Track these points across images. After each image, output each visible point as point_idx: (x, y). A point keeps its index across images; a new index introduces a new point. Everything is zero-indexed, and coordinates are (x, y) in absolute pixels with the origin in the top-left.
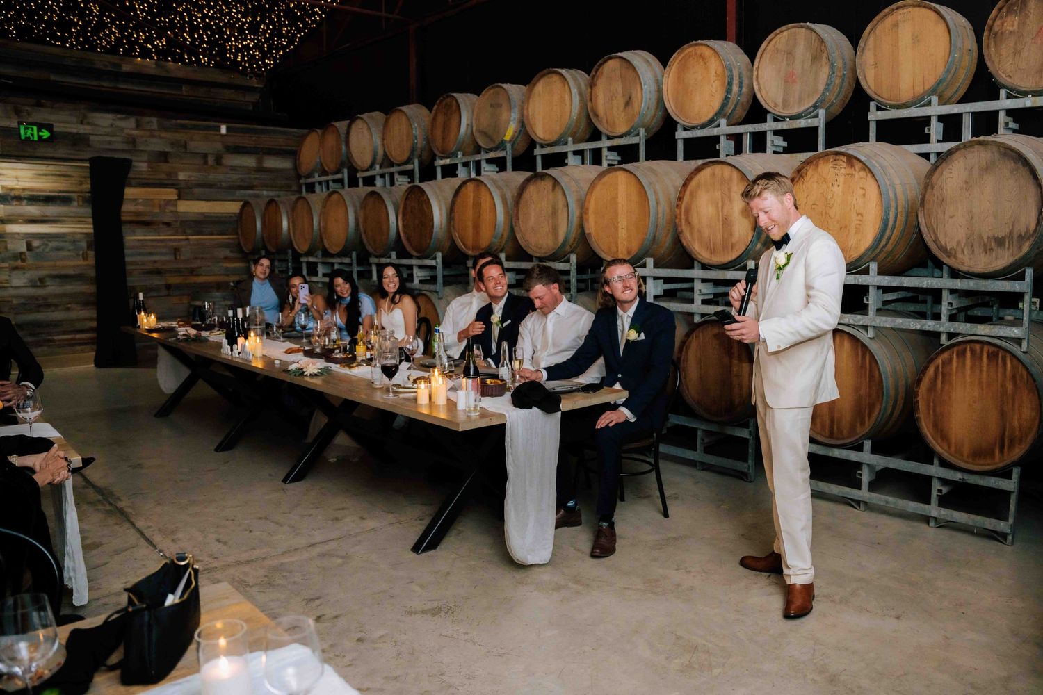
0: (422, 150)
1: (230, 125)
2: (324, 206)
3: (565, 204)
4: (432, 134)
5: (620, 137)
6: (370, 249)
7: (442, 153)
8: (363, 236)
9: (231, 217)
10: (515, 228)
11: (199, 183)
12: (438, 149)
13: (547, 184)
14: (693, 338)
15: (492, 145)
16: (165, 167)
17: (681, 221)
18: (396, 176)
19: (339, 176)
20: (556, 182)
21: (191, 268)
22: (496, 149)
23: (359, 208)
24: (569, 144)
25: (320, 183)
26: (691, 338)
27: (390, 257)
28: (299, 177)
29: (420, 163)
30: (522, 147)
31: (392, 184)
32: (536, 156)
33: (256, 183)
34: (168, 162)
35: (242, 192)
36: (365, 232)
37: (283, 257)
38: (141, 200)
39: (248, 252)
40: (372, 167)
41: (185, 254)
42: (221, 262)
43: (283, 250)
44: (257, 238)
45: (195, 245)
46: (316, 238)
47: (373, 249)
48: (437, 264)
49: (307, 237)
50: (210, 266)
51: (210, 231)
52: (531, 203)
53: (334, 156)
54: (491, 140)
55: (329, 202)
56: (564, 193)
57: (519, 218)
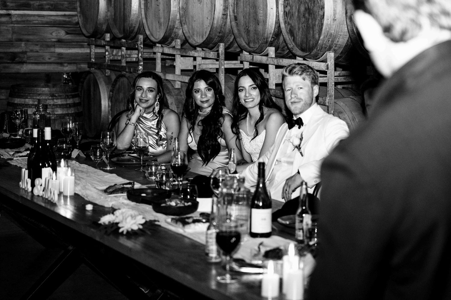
6: (241, 42)
27: (267, 55)
37: (131, 44)
39: (87, 34)
42: (54, 46)
43: (133, 35)
44: (99, 17)
45: (18, 22)
46: (175, 22)
47: (246, 42)
48: (328, 69)
49: (162, 20)
50: (37, 52)
51: (39, 5)
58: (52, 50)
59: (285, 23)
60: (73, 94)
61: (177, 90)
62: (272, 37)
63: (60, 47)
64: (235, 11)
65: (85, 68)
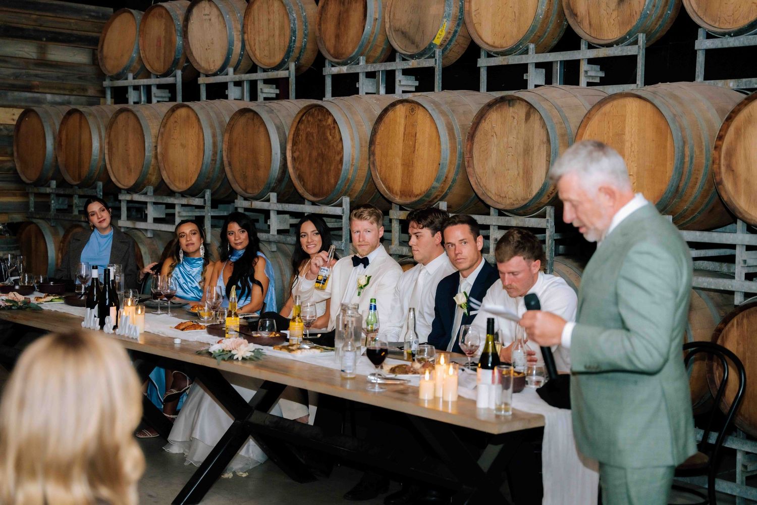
0: (302, 50)
2: (164, 125)
3: (545, 140)
4: (320, 29)
5: (609, 45)
6: (236, 187)
7: (336, 58)
8: (227, 169)
10: (469, 170)
12: (329, 52)
13: (519, 111)
14: (733, 325)
15: (412, 50)
17: (720, 168)
18: (260, 85)
19: (169, 80)
20: (530, 109)
22: (420, 55)
23: (218, 131)
24: (530, 52)
25: (136, 88)
26: (729, 325)
27: (268, 200)
28: (101, 76)
29: (297, 69)
30: (456, 53)
31: (254, 97)
32: (479, 68)
33: (36, 82)
35: (16, 93)
36: (230, 164)
37: (88, 191)
39: (28, 182)
40: (222, 70)
43: (91, 182)
44: (46, 163)
46: (148, 168)
47: (241, 188)
48: (343, 213)
49: (133, 166)
52: (493, 136)
53: (163, 51)
54: (413, 43)
55: (172, 119)
56: (544, 125)
57: (474, 155)
59: (294, 168)
61: (149, 239)
62: (275, 183)
64: (229, 156)
65: (18, 218)
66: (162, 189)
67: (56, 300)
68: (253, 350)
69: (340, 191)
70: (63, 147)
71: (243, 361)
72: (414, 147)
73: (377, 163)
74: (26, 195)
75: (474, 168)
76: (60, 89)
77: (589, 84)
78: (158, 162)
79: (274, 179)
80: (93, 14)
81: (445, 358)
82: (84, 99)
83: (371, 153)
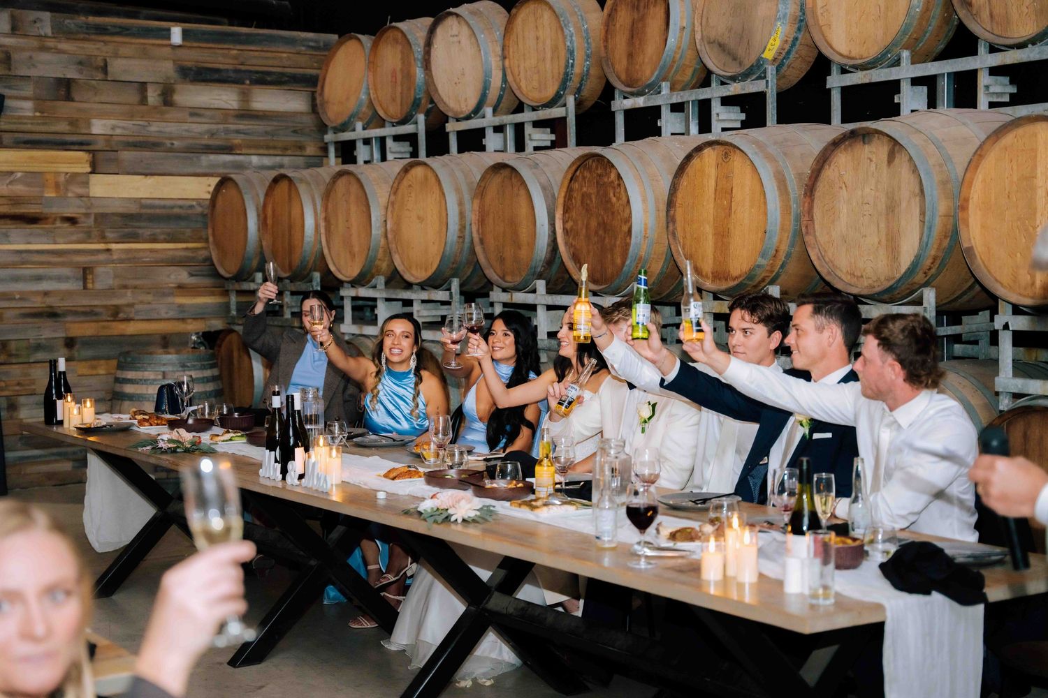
0: (584, 77)
1: (188, 26)
2: (395, 190)
3: (917, 190)
4: (606, 47)
5: (1021, 46)
6: (492, 275)
7: (629, 86)
8: (478, 249)
9: (191, 207)
10: (808, 239)
11: (131, 140)
12: (619, 78)
13: (877, 151)
15: (733, 70)
16: (65, 109)
18: (528, 129)
19: (408, 129)
20: (895, 146)
21: (116, 306)
22: (745, 76)
23: (467, 197)
24: (904, 63)
25: (367, 142)
27: (534, 291)
28: (322, 128)
29: (579, 104)
30: (797, 70)
31: (520, 146)
32: (830, 90)
33: (237, 140)
34: (73, 100)
35: (212, 157)
36: (482, 241)
37: (301, 286)
38: (19, 175)
39: (227, 275)
40: (477, 111)
41: (104, 278)
42: (171, 294)
43: (306, 273)
44: (248, 249)
45: (121, 261)
46: (377, 251)
47: (498, 275)
49: (356, 249)
50: (149, 303)
51: (151, 235)
52: (841, 188)
53: (399, 89)
54: (735, 59)
55: (405, 183)
56: (915, 170)
57: (815, 217)
58: (170, 299)
59: (566, 243)
60: (211, 362)
62: (543, 266)
63: (182, 296)
64: (480, 231)
65: (217, 324)
66: (395, 279)
67: (236, 438)
68: (478, 508)
69: (629, 275)
70: (269, 227)
71: (464, 523)
72: (730, 209)
73: (679, 233)
74: (226, 293)
75: (815, 237)
76: (268, 148)
77: (992, 105)
78: (388, 244)
79: (540, 261)
80: (312, 44)
81: (739, 518)
82: (300, 161)
83: (670, 219)
